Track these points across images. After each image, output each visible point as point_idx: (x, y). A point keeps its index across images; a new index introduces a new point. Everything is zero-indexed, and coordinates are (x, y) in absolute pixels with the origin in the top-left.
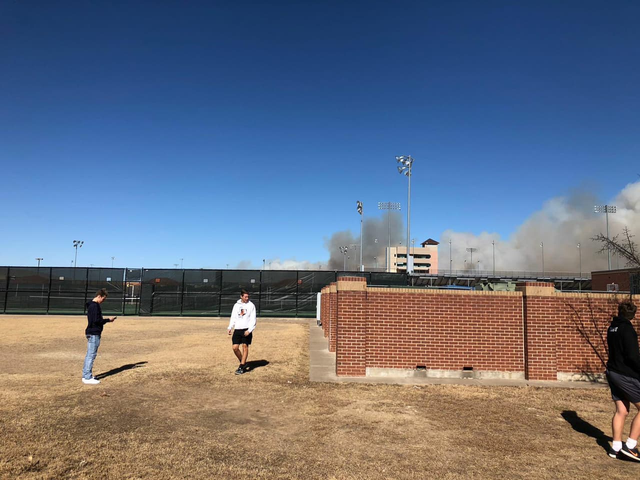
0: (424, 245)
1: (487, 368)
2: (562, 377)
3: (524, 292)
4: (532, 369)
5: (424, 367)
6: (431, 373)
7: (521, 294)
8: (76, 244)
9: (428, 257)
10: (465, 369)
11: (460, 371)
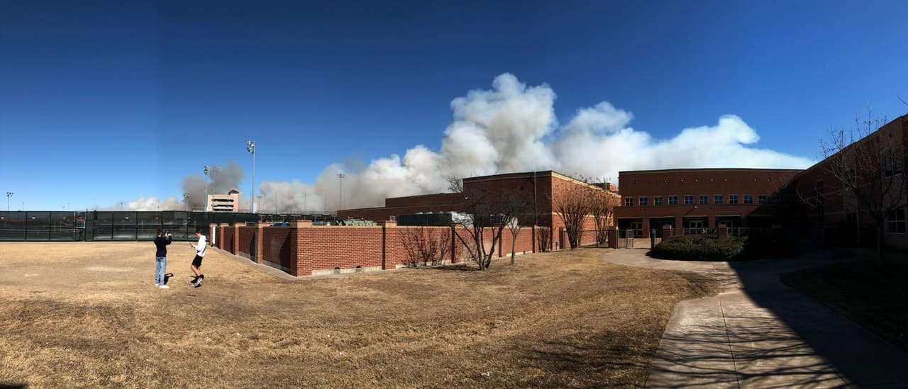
0: (229, 194)
1: (367, 266)
2: (398, 267)
3: (385, 225)
4: (386, 264)
5: (338, 268)
6: (342, 271)
7: (381, 227)
8: (9, 195)
9: (232, 201)
10: (358, 267)
11: (355, 269)
